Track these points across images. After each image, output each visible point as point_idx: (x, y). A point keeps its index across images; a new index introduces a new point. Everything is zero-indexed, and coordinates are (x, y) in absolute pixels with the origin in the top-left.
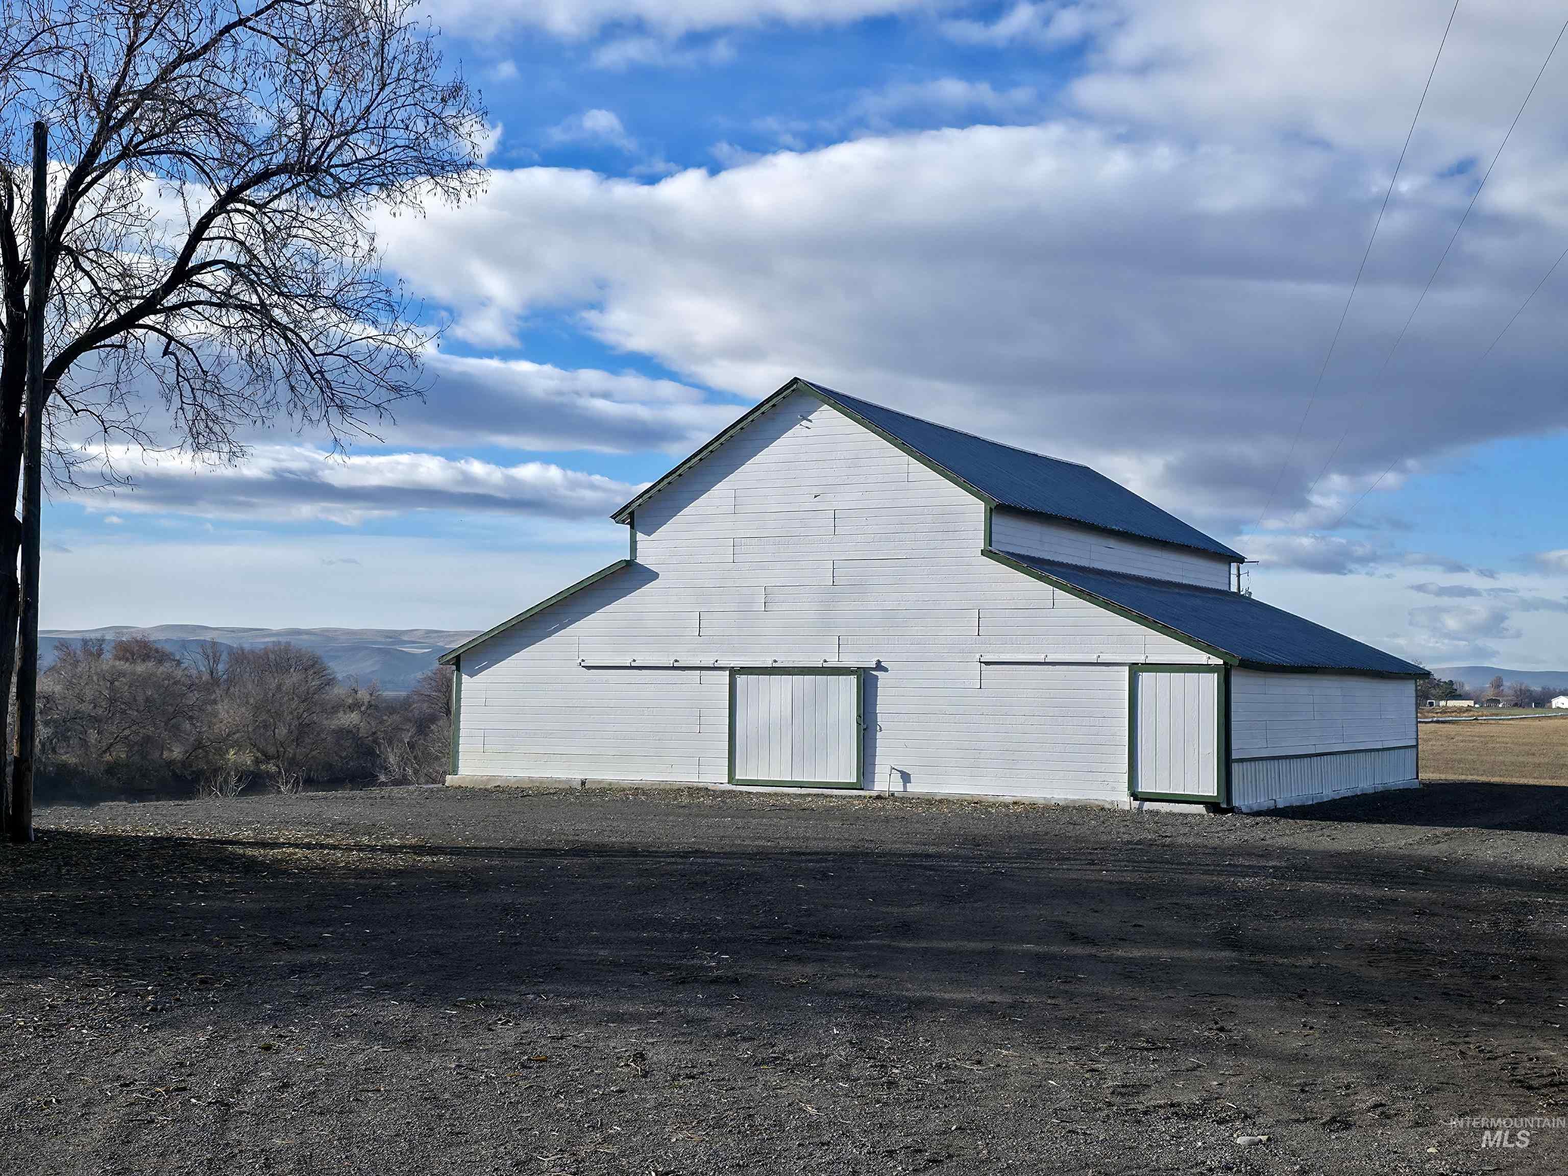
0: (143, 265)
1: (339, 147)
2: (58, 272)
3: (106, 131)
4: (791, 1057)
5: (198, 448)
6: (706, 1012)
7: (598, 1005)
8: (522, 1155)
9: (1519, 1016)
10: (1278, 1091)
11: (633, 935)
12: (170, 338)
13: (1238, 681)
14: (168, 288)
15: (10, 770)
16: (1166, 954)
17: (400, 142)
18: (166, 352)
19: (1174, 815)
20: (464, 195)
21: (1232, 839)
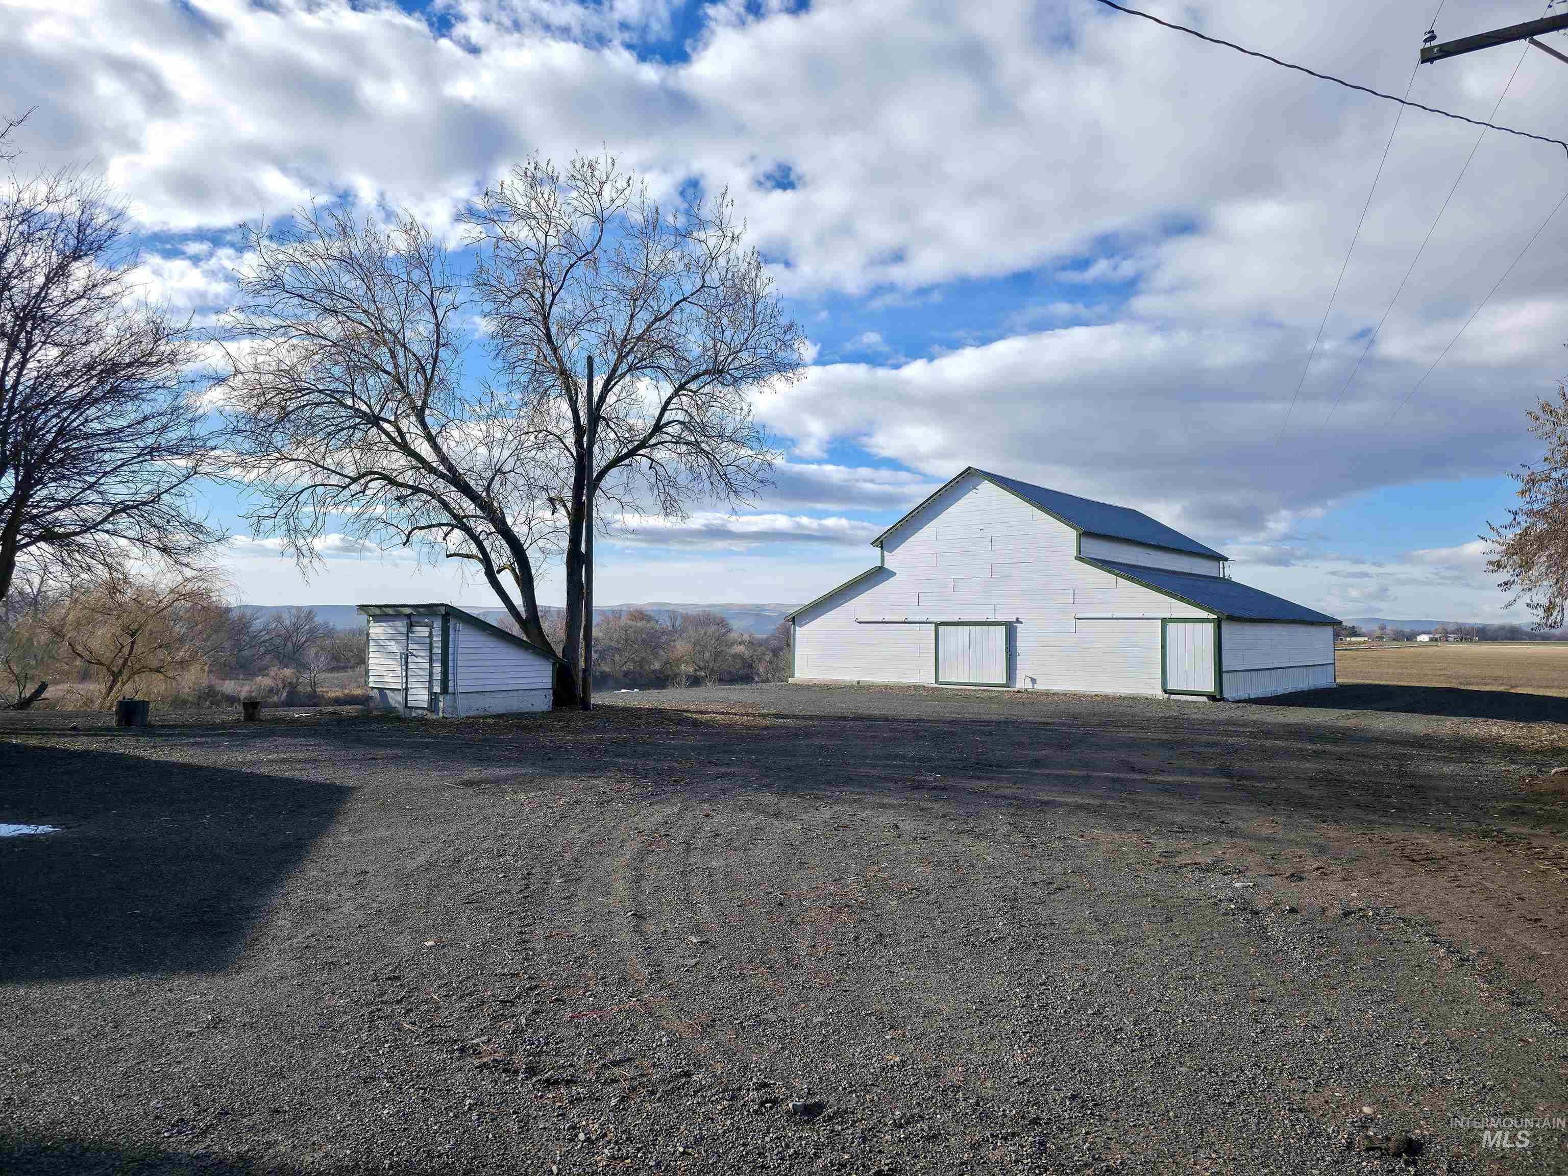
0: (639, 424)
1: (733, 360)
2: (599, 429)
3: (621, 358)
4: (977, 830)
5: (667, 515)
6: (930, 805)
7: (873, 799)
8: (837, 876)
9: (1404, 819)
10: (1258, 858)
11: (889, 762)
12: (653, 460)
13: (1224, 626)
14: (651, 435)
15: (580, 675)
16: (1187, 779)
17: (764, 355)
18: (651, 468)
19: (1189, 702)
20: (795, 381)
21: (1224, 716)
